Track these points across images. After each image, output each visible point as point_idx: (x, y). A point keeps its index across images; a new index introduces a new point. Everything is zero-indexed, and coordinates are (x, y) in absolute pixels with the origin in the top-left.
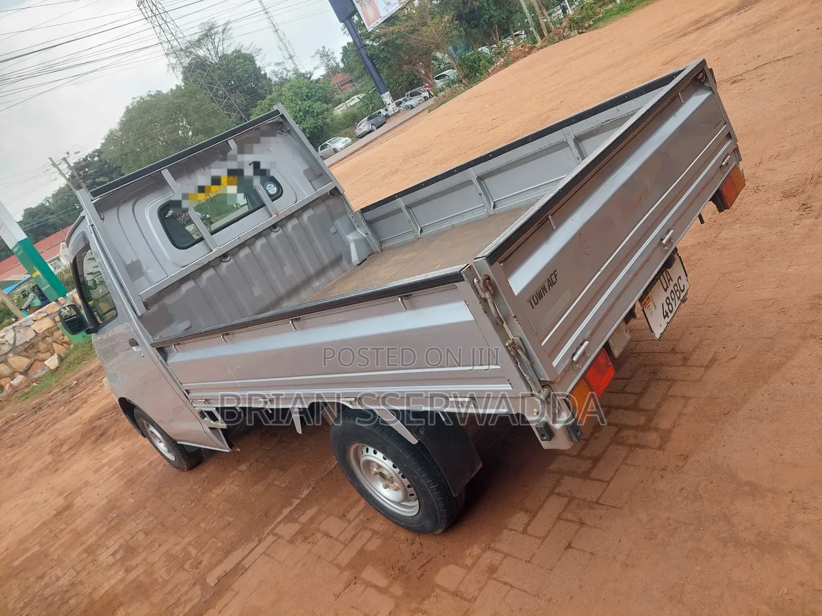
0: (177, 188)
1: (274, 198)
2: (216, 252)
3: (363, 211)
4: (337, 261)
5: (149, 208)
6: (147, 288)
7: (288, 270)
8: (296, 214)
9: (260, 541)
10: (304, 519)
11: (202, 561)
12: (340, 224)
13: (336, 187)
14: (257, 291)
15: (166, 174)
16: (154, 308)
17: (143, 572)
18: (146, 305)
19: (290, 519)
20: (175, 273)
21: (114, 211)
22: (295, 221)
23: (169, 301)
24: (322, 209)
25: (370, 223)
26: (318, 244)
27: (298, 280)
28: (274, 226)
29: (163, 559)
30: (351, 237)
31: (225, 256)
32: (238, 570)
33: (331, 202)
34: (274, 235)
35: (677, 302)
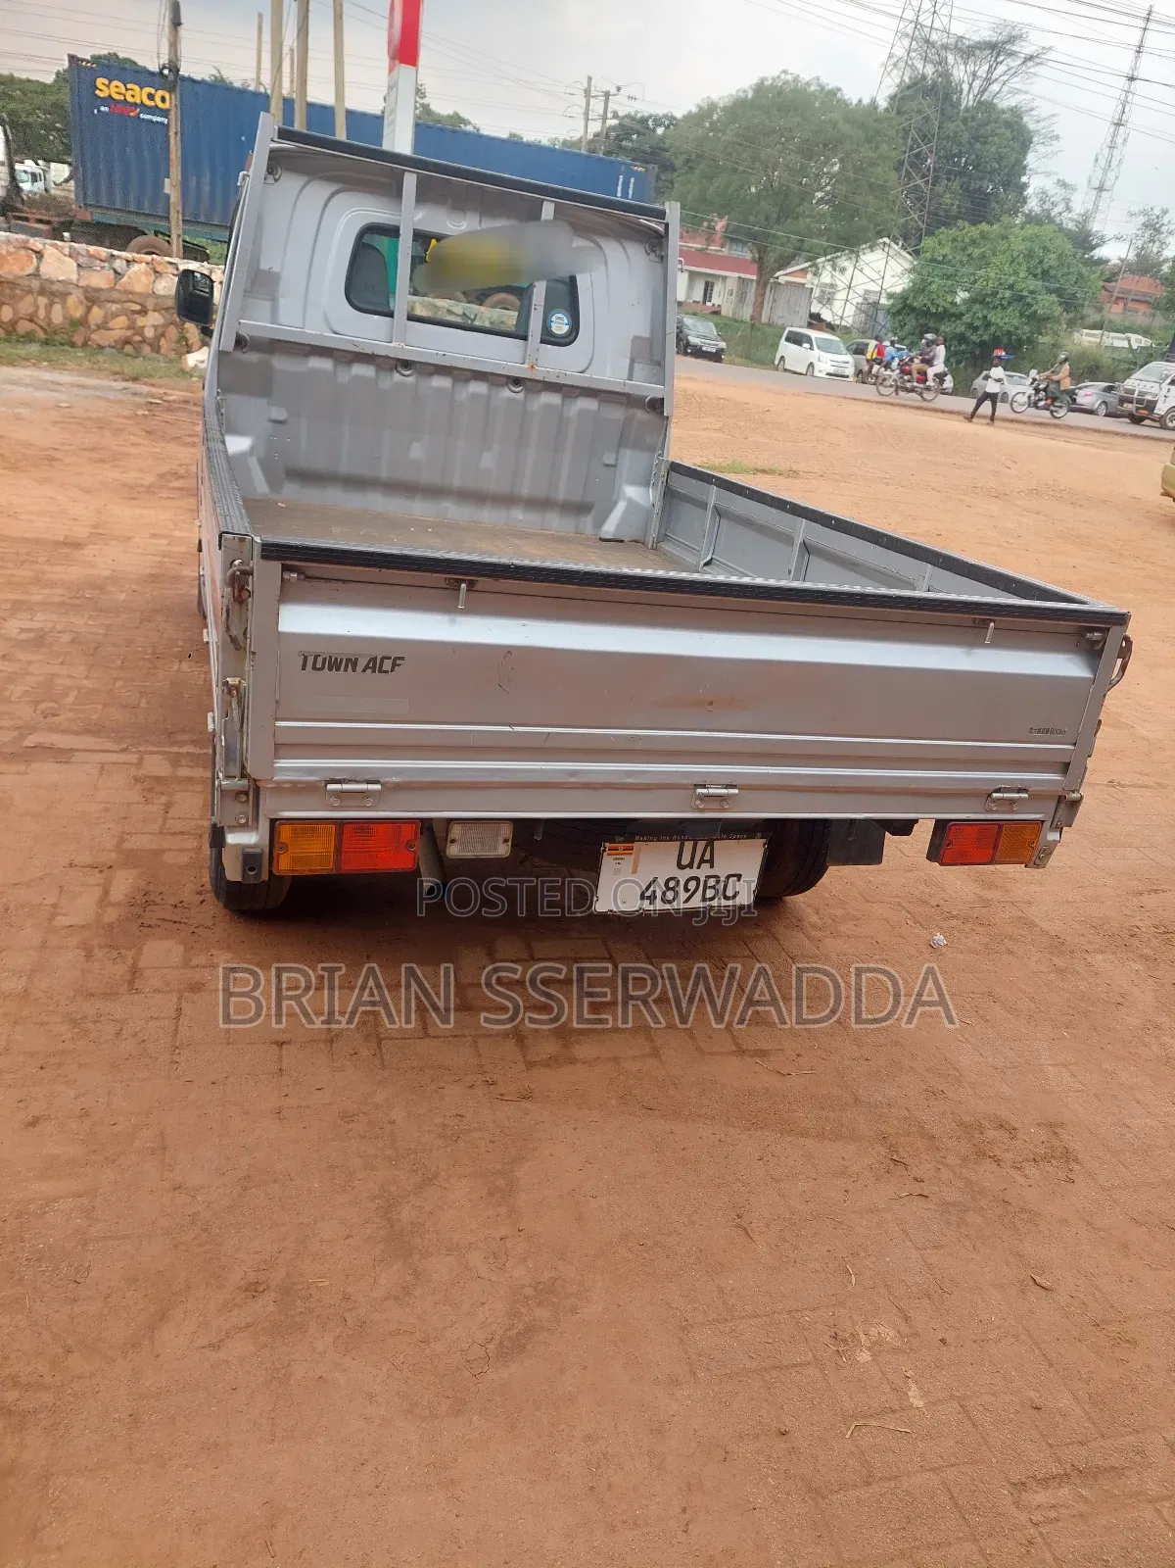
0: (412, 216)
1: (549, 338)
2: (396, 349)
3: (675, 467)
4: (580, 508)
5: (354, 213)
6: (258, 323)
7: (488, 460)
8: (570, 391)
9: (123, 750)
10: (183, 772)
11: (58, 715)
12: (630, 459)
13: (663, 399)
14: (417, 451)
15: (410, 181)
16: (252, 357)
17: (9, 673)
18: (240, 342)
19: (175, 761)
20: (314, 330)
21: (305, 179)
22: (554, 399)
23: (281, 363)
24: (617, 414)
25: (669, 494)
26: (567, 458)
27: (492, 486)
28: (517, 381)
29: (41, 678)
30: (632, 492)
31: (407, 364)
32: (62, 755)
33: (641, 415)
34: (506, 393)
35: (696, 902)
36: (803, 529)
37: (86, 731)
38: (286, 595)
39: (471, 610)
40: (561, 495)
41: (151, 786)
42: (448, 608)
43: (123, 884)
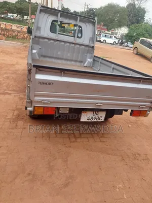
0: (60, 19)
1: (78, 37)
2: (56, 38)
3: (95, 56)
4: (81, 62)
5: (51, 18)
6: (38, 34)
7: (69, 55)
8: (80, 45)
9: (18, 94)
11: (9, 88)
12: (89, 55)
13: (94, 46)
14: (59, 53)
15: (59, 14)
16: (37, 39)
18: (35, 37)
20: (46, 36)
21: (44, 14)
22: (78, 46)
23: (41, 40)
24: (87, 48)
25: (94, 60)
26: (80, 55)
27: (69, 58)
28: (73, 43)
29: (8, 83)
30: (89, 60)
31: (58, 40)
33: (90, 48)
34: (72, 45)
35: (95, 120)
36: (113, 66)
37: (13, 91)
38: (36, 73)
39: (64, 76)
40: (79, 60)
41: (21, 99)
42: (61, 76)
43: (16, 113)
